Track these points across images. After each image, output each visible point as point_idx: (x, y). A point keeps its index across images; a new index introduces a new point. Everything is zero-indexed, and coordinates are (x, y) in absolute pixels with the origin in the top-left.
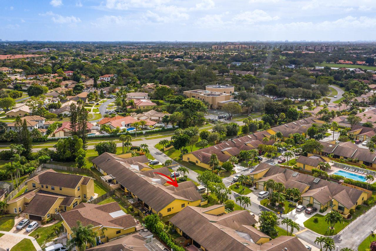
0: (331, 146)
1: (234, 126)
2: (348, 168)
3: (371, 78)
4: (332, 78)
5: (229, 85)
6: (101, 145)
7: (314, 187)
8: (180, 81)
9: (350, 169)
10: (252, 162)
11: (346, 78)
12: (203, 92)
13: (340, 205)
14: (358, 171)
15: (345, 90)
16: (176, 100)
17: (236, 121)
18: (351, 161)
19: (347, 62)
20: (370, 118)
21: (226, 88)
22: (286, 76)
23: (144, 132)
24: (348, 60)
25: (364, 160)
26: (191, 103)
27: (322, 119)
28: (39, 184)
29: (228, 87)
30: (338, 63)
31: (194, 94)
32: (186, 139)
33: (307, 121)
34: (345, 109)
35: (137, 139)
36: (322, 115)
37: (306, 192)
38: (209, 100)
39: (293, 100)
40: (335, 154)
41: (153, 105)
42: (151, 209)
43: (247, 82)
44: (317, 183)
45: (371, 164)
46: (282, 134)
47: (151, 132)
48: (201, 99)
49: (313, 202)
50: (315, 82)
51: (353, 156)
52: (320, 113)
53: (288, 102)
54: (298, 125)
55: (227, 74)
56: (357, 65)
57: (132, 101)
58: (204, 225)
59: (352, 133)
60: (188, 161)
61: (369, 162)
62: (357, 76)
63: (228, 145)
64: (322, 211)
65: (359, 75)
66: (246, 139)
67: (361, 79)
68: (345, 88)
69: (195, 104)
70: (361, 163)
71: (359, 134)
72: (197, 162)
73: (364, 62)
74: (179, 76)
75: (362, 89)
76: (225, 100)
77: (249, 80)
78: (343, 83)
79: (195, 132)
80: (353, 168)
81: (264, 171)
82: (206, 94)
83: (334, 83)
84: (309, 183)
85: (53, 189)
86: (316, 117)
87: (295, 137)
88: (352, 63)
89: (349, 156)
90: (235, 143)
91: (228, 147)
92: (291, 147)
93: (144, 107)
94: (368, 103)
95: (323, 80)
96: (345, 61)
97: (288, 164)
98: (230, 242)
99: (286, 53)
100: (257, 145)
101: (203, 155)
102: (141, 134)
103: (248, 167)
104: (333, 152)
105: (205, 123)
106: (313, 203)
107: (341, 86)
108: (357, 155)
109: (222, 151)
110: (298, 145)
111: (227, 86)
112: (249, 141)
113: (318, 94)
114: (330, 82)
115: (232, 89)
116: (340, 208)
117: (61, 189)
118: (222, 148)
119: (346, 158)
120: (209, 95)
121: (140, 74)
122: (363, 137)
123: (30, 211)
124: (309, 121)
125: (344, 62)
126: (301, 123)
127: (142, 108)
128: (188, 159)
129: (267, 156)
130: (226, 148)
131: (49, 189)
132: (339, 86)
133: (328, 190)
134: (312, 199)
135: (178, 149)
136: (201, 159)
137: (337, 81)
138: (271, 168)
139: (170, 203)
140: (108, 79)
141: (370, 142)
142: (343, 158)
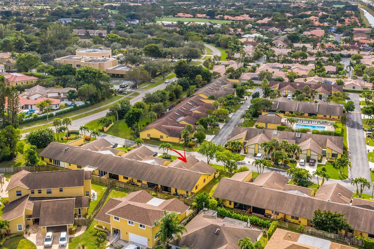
0: (273, 103)
2: (301, 121)
6: (38, 134)
7: (300, 142)
12: (82, 58)
13: (333, 152)
14: (311, 122)
17: (143, 89)
19: (187, 15)
20: (273, 73)
21: (102, 51)
23: (54, 113)
24: (187, 13)
28: (29, 190)
30: (177, 17)
31: (70, 61)
33: (223, 82)
40: (281, 110)
41: (33, 80)
42: (175, 191)
44: (300, 138)
45: (316, 114)
51: (298, 110)
53: (183, 63)
54: (218, 86)
56: (197, 18)
57: (2, 77)
58: (257, 191)
59: (273, 89)
60: (149, 138)
63: (178, 114)
64: (320, 161)
66: (188, 106)
70: (306, 115)
71: (279, 89)
72: (162, 137)
73: (204, 15)
80: (305, 120)
84: (292, 138)
85: (50, 192)
88: (192, 16)
89: (292, 110)
90: (182, 112)
93: (22, 83)
94: (252, 59)
96: (184, 14)
97: (247, 126)
98: (296, 199)
99: (110, 5)
103: (214, 135)
104: (278, 108)
106: (311, 155)
108: (300, 108)
109: (177, 122)
111: (101, 49)
112: (192, 108)
116: (333, 155)
117: (61, 191)
118: (175, 119)
122: (285, 91)
123: (47, 223)
124: (225, 81)
125: (183, 16)
126: (219, 84)
127: (20, 85)
128: (149, 135)
130: (178, 117)
131: (44, 193)
134: (309, 151)
138: (249, 131)
139: (198, 179)
142: (288, 113)
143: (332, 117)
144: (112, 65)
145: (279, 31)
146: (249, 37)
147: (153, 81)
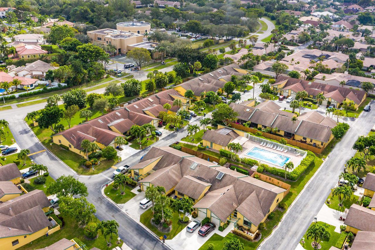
0: (248, 110)
1: (133, 83)
2: (265, 144)
3: (303, 8)
4: (262, 10)
5: (144, 22)
7: (216, 187)
8: (90, 16)
9: (268, 144)
10: (148, 139)
11: (278, 9)
12: (111, 33)
13: (245, 219)
15: (276, 24)
16: (70, 46)
17: (144, 71)
18: (270, 132)
20: (298, 63)
21: (140, 26)
22: (215, 7)
23: (17, 95)
25: (285, 130)
26: (87, 51)
27: (245, 67)
29: (143, 25)
31: (100, 35)
32: (57, 113)
33: (226, 71)
34: (272, 51)
35: (5, 106)
36: (246, 60)
37: (205, 195)
38: (116, 43)
39: (217, 38)
40: (253, 122)
41: (40, 53)
43: (168, 17)
44: (220, 181)
45: (293, 135)
46: (193, 93)
47: (28, 94)
48: (107, 42)
49: (211, 216)
50: (244, 15)
51: (273, 124)
52: (243, 58)
53: (209, 43)
54: (215, 78)
55: (151, 5)
57: (12, 49)
59: (276, 87)
60: (59, 144)
61: (291, 132)
62: (289, 6)
63: (119, 115)
64: (221, 229)
65: (291, 5)
66: (146, 103)
67: (293, 10)
68: (276, 22)
69: (92, 52)
70: (282, 133)
71: (284, 87)
72: (70, 146)
74: (89, 10)
75: (293, 23)
76: (137, 43)
77: (172, 13)
78: (274, 15)
79: (80, 97)
80: (271, 143)
81: (154, 162)
82: (113, 35)
83: (265, 15)
84: (210, 179)
86: (239, 64)
87: (208, 96)
89: (268, 124)
90: (128, 111)
91: (118, 118)
92: (202, 110)
93: (29, 57)
94: (298, 42)
95: (253, 13)
97: (193, 140)
100: (159, 112)
101: (79, 136)
102: (13, 98)
103: (140, 149)
104: (250, 119)
105: (105, 76)
107: (273, 18)
109: (108, 126)
110: (212, 106)
111: (142, 23)
112: (149, 106)
113: (246, 30)
114: (260, 15)
115: (148, 27)
116: (246, 223)
118: (109, 121)
119: (265, 127)
120: (117, 36)
121: (44, 6)
122: (287, 91)
124: (229, 71)
126: (219, 74)
127: (26, 58)
128: (60, 141)
129: (169, 128)
130: (115, 119)
132: (270, 19)
133: (233, 192)
134: (209, 212)
135: (48, 127)
136: (75, 142)
137: (269, 13)
138: (165, 157)
140: (3, 13)
141: (295, 102)
142: (261, 126)
143: (314, 142)
144: (136, 41)
145: (359, 9)
146: (318, 15)
147: (163, 62)
